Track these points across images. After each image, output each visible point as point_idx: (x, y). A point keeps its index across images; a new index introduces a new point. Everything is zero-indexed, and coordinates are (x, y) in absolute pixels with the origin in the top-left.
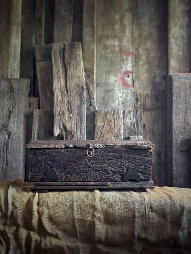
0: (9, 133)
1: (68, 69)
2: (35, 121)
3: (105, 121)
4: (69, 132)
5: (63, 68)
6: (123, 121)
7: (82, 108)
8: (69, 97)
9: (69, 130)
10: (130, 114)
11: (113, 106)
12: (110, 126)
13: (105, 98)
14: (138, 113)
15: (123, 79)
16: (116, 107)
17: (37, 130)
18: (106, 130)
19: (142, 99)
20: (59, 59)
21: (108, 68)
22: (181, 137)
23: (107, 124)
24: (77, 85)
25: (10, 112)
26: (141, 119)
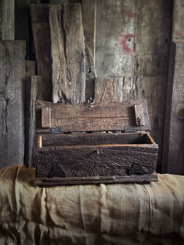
0: (7, 99)
1: (67, 33)
2: (33, 88)
3: (105, 88)
4: (68, 100)
5: (61, 32)
6: (123, 88)
7: (81, 76)
8: (68, 64)
9: (68, 99)
10: (130, 81)
11: (113, 72)
12: (109, 94)
13: (104, 63)
14: (138, 80)
15: (124, 43)
16: (116, 73)
17: (35, 97)
18: (106, 98)
19: (143, 64)
20: (57, 23)
21: (109, 31)
22: (180, 106)
23: (107, 92)
24: (76, 52)
25: (7, 77)
26: (141, 86)
